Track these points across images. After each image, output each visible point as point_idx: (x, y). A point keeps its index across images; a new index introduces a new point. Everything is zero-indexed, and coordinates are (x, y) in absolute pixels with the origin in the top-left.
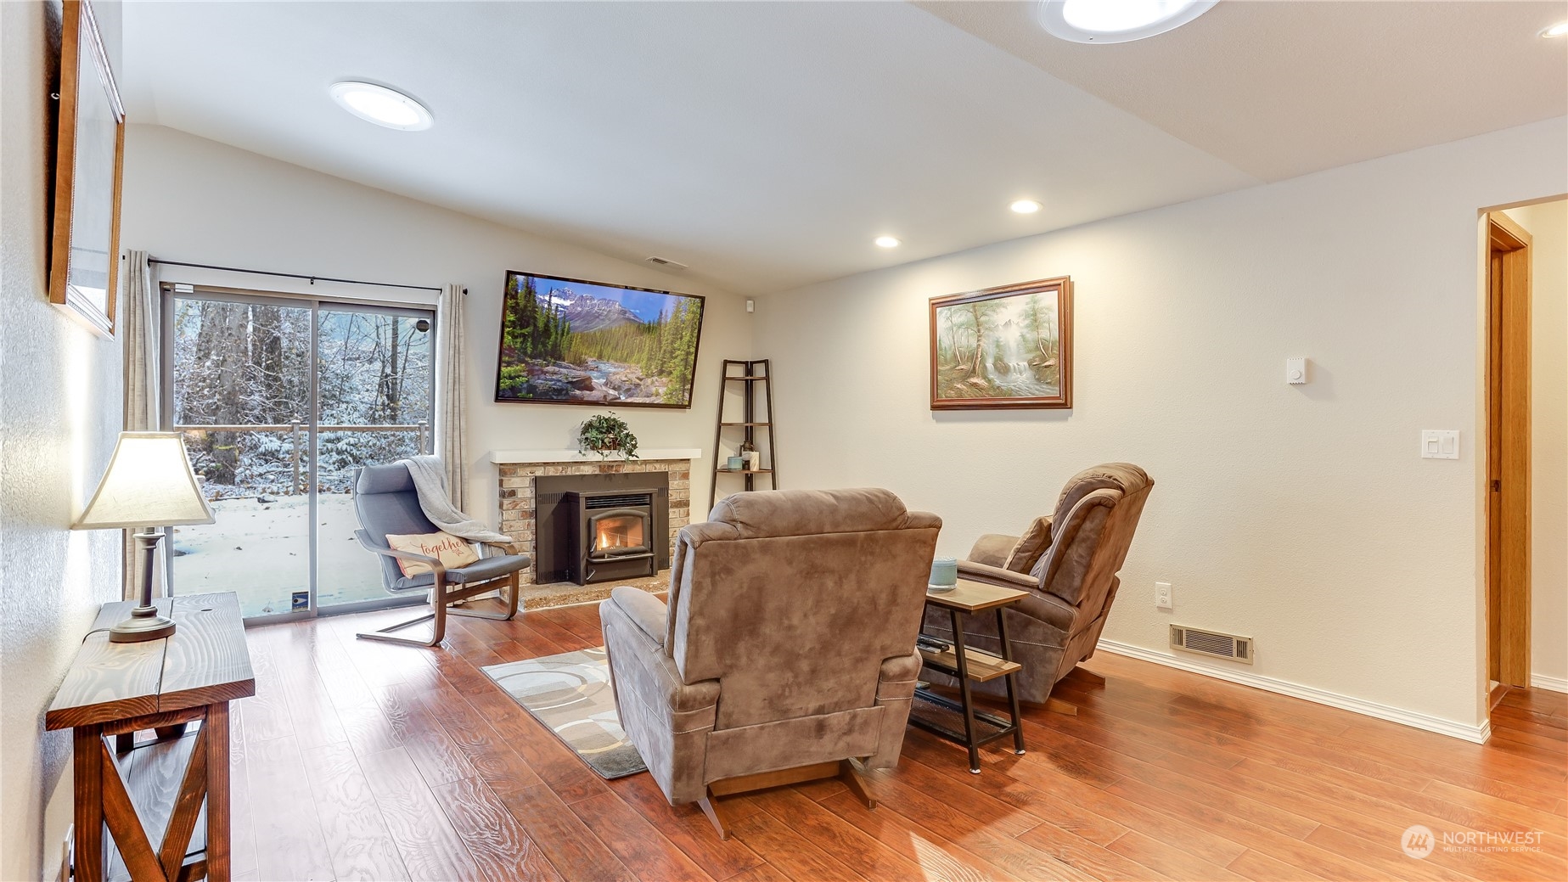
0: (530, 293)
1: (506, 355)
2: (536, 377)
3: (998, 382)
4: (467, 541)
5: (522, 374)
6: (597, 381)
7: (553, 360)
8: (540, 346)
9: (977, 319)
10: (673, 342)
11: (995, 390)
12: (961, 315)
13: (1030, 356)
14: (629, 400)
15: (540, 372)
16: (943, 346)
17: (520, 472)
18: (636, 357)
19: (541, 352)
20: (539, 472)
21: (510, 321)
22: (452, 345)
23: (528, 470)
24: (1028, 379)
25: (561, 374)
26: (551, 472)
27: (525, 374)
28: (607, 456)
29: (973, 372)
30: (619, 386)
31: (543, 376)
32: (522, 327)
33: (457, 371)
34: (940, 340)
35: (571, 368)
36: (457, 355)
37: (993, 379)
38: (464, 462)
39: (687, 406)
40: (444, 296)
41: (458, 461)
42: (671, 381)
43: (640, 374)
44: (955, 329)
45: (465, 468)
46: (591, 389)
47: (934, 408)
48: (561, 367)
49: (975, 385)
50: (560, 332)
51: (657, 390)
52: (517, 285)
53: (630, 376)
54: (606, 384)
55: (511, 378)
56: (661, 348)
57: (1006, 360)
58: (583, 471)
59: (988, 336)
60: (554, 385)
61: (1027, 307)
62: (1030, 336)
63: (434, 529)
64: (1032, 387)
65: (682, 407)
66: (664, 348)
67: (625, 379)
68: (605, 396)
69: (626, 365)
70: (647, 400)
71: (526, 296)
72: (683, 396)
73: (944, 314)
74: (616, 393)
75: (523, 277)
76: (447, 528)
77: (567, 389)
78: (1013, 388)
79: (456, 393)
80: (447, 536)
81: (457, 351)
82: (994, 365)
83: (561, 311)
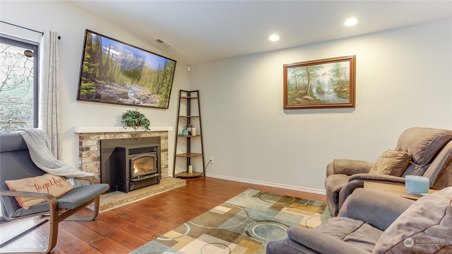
0: (99, 44)
1: (85, 76)
2: (101, 90)
3: (318, 98)
4: (65, 178)
5: (93, 88)
6: (131, 95)
7: (109, 82)
8: (103, 74)
9: (308, 72)
10: (163, 80)
11: (317, 101)
12: (301, 71)
13: (335, 87)
14: (144, 105)
15: (102, 88)
16: (291, 83)
17: (92, 137)
18: (148, 85)
19: (103, 77)
20: (102, 137)
21: (87, 58)
22: (51, 66)
23: (96, 136)
24: (333, 96)
25: (113, 89)
26: (108, 137)
27: (94, 88)
28: (136, 129)
29: (306, 94)
30: (140, 98)
31: (104, 90)
32: (94, 62)
33: (54, 81)
34: (289, 81)
35: (118, 87)
36: (54, 72)
37: (316, 96)
38: (59, 132)
39: (167, 108)
40: (45, 37)
41: (55, 132)
42: (161, 97)
43: (149, 93)
44: (297, 77)
45: (60, 136)
46: (128, 98)
47: (285, 108)
48: (113, 86)
49: (307, 99)
50: (114, 68)
51: (156, 101)
52: (92, 39)
53: (145, 93)
54: (134, 96)
55: (86, 89)
56: (158, 81)
57: (323, 89)
58: (123, 136)
59: (314, 79)
60: (109, 95)
61: (334, 68)
62: (335, 79)
63: (43, 173)
64: (336, 99)
65: (166, 108)
66: (159, 82)
67: (143, 94)
68: (134, 102)
69: (144, 88)
70: (152, 105)
71: (96, 46)
72: (166, 104)
73: (291, 71)
74: (139, 101)
75: (95, 35)
76: (52, 171)
77: (116, 98)
78: (326, 100)
79: (54, 93)
80: (52, 176)
81: (54, 69)
82: (317, 91)
83: (115, 57)
